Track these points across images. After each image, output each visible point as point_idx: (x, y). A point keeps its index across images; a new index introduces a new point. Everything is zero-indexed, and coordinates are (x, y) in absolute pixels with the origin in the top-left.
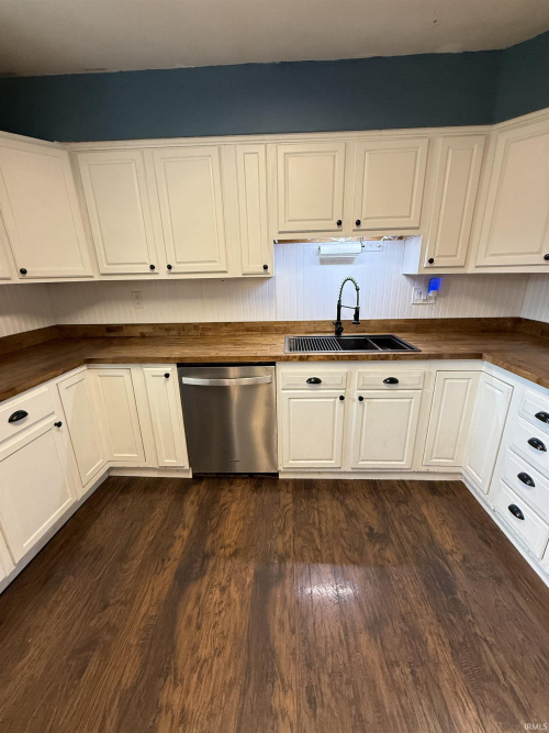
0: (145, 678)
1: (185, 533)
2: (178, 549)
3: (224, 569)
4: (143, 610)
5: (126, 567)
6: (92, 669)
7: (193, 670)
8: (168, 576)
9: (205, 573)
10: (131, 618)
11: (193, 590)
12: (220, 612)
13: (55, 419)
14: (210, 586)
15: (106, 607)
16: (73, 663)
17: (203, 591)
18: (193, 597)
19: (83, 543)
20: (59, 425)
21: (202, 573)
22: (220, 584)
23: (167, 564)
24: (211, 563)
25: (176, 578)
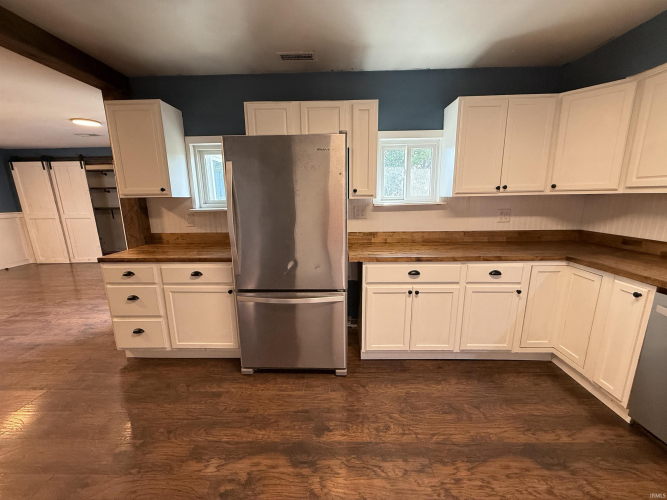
0: (462, 449)
1: (565, 439)
2: (548, 438)
3: (569, 489)
4: (489, 430)
5: (504, 407)
6: (449, 417)
7: (483, 480)
8: (523, 439)
9: (548, 469)
10: (481, 425)
11: (528, 463)
12: (530, 493)
13: (518, 287)
14: (544, 479)
15: (476, 408)
16: (446, 407)
17: (536, 473)
18: (524, 465)
19: (497, 376)
20: (519, 292)
21: (548, 467)
22: (552, 487)
23: (529, 434)
24: (562, 473)
25: (524, 445)
